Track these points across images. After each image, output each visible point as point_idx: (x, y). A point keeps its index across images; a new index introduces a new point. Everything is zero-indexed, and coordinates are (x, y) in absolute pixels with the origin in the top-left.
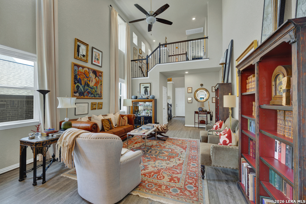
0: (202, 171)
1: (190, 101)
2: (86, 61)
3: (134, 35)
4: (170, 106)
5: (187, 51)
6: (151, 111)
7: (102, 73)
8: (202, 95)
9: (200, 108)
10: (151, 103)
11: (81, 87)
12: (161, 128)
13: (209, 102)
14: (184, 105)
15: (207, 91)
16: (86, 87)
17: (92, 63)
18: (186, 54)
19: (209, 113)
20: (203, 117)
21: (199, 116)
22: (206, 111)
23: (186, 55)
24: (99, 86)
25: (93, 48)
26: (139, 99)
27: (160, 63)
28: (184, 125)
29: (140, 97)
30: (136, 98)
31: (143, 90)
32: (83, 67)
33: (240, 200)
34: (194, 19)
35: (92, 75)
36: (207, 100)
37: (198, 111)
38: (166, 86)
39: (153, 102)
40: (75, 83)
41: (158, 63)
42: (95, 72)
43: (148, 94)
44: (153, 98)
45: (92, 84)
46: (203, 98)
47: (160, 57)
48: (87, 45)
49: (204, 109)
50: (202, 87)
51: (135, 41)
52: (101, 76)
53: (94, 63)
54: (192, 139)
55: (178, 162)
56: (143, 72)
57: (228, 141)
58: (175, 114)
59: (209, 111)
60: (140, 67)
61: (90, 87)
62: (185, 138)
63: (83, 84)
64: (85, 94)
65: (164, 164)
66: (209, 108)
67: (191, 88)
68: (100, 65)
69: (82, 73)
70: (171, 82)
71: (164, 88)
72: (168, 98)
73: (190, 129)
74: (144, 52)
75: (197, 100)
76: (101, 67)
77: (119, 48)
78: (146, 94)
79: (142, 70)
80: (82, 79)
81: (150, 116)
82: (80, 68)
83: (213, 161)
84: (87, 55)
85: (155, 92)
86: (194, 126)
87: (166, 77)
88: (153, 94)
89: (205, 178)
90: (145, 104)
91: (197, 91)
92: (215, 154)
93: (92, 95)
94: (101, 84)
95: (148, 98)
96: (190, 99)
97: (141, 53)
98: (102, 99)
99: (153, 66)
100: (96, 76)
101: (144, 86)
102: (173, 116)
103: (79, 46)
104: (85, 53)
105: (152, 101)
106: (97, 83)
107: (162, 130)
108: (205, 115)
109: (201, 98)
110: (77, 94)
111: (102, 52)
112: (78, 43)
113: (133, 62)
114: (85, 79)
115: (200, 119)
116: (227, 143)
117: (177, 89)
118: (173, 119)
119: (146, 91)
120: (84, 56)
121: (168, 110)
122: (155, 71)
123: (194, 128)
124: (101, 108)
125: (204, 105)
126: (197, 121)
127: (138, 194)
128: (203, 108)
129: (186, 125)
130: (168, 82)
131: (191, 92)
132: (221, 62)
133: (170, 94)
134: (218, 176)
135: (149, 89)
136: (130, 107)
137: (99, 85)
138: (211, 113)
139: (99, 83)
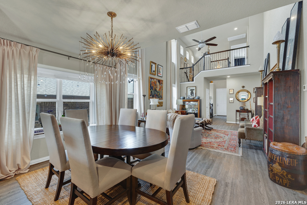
0: (239, 142)
1: (232, 101)
2: (155, 75)
3: (181, 47)
4: (211, 105)
5: (229, 56)
6: (197, 109)
7: (162, 81)
8: (243, 96)
9: (241, 107)
10: (197, 102)
11: (153, 92)
12: (207, 121)
13: (250, 102)
14: (226, 105)
15: (248, 92)
16: (155, 92)
17: (158, 75)
18: (228, 59)
19: (250, 111)
20: (245, 115)
21: (240, 115)
22: (247, 110)
23: (228, 61)
24: (161, 91)
25: (158, 65)
26: (187, 99)
27: (204, 70)
28: (226, 122)
29: (188, 98)
30: (184, 98)
31: (189, 92)
32: (154, 79)
33: (262, 155)
34: (236, 29)
35: (158, 83)
36: (248, 100)
37: (240, 110)
38: (209, 88)
39: (199, 101)
40: (150, 90)
41: (203, 70)
42: (159, 81)
43: (193, 95)
44: (199, 98)
45: (158, 89)
46: (244, 98)
47: (204, 65)
48: (155, 64)
49: (246, 108)
50: (244, 89)
51: (182, 52)
52: (162, 83)
53: (159, 75)
54: (233, 131)
55: (223, 140)
56: (187, 77)
57: (257, 125)
58: (215, 113)
59: (250, 110)
60: (185, 72)
61: (157, 92)
62: (227, 129)
63: (154, 90)
64: (155, 96)
65: (213, 140)
66: (251, 108)
67: (233, 90)
68: (161, 76)
69: (153, 82)
70: (213, 83)
71: (207, 90)
72: (210, 98)
73: (231, 125)
74: (188, 59)
75: (238, 100)
76: (162, 77)
77: (172, 61)
78: (192, 95)
79: (187, 76)
80: (153, 86)
81: (196, 113)
82: (153, 80)
83: (246, 136)
84: (155, 70)
85: (200, 94)
86: (235, 123)
87: (208, 80)
88: (198, 95)
89: (241, 146)
90: (189, 103)
91: (239, 92)
92: (248, 132)
93: (158, 97)
94: (162, 89)
95: (194, 99)
96: (231, 99)
97: (186, 61)
98: (163, 99)
99: (198, 73)
100: (160, 84)
101: (190, 89)
102: (214, 115)
103: (152, 65)
104: (154, 70)
105: (197, 101)
106: (160, 88)
107: (208, 122)
108: (247, 114)
109: (242, 99)
110: (151, 97)
111: (162, 66)
112: (152, 64)
113: (181, 70)
114: (155, 87)
115: (241, 117)
116: (257, 126)
117: (218, 90)
118: (214, 117)
119: (192, 93)
120: (154, 71)
121: (210, 109)
122: (200, 77)
123: (236, 124)
124: (162, 106)
125: (246, 105)
126: (238, 118)
127: (202, 148)
128: (244, 107)
129: (227, 122)
130: (210, 84)
131: (232, 93)
132: (260, 69)
133: (212, 95)
134: (250, 147)
135: (194, 92)
136: (181, 105)
137: (161, 89)
138: (253, 112)
139: (161, 88)
